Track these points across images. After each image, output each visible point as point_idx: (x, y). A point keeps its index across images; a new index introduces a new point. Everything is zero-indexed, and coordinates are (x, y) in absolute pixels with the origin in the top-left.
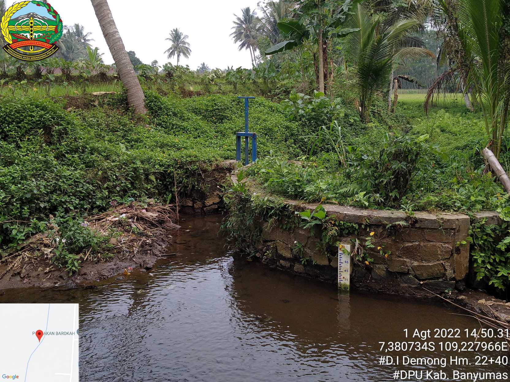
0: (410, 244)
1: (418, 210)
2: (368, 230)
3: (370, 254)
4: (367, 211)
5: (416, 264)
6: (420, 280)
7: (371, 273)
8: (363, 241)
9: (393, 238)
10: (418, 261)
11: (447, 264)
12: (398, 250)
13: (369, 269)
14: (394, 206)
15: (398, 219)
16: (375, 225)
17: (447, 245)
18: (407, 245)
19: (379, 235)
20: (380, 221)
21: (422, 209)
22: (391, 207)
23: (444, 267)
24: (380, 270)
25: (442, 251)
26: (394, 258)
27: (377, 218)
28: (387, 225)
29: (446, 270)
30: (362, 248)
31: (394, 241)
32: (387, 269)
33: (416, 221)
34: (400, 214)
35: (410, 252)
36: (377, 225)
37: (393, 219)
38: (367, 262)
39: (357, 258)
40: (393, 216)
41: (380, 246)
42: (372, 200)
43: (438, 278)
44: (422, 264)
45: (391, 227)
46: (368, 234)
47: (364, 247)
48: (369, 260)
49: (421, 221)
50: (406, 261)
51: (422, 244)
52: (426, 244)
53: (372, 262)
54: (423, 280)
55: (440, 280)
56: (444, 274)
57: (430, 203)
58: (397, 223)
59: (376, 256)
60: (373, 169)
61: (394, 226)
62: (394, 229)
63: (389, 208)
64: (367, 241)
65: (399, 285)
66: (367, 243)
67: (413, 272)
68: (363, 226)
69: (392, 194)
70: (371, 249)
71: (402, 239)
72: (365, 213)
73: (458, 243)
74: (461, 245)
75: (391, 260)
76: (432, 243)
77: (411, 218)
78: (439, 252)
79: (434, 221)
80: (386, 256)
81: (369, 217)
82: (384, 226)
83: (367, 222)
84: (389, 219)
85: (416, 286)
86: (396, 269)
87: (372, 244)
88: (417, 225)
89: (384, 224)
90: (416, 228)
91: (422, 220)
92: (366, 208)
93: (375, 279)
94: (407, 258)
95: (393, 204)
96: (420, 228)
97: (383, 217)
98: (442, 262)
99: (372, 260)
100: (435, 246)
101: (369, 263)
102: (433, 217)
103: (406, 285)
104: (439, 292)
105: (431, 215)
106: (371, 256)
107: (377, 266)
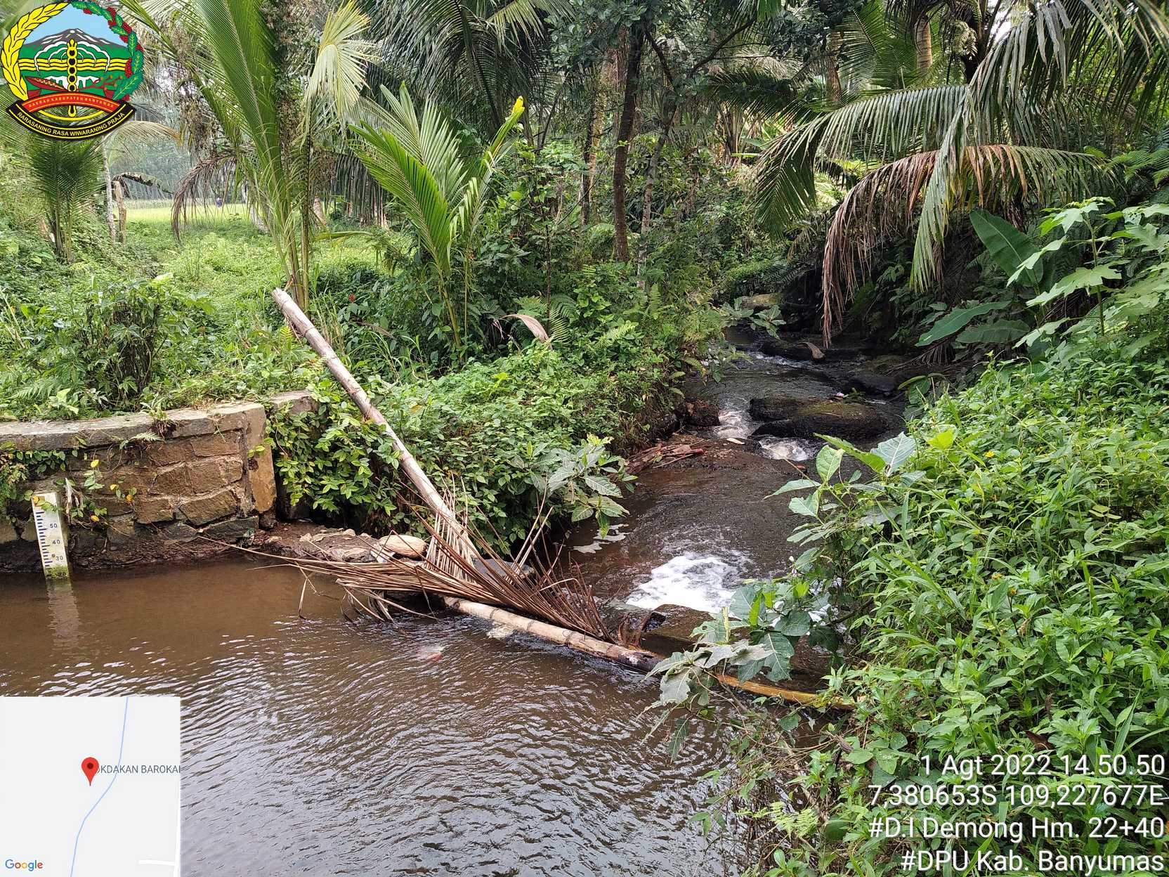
0: (169, 469)
1: (175, 407)
2: (86, 458)
3: (97, 502)
4: (78, 424)
5: (185, 500)
6: (197, 527)
7: (106, 536)
8: (78, 480)
9: (137, 464)
10: (189, 496)
11: (239, 491)
12: (149, 483)
13: (101, 529)
14: (131, 406)
15: (138, 429)
16: (98, 446)
17: (233, 459)
18: (164, 471)
19: (108, 463)
20: (106, 438)
21: (182, 404)
22: (125, 411)
23: (235, 496)
24: (123, 526)
25: (227, 471)
26: (144, 499)
27: (99, 432)
28: (120, 442)
29: (238, 500)
30: (79, 493)
31: (141, 470)
32: (135, 520)
33: (172, 427)
34: (142, 418)
35: (172, 484)
36: (102, 446)
37: (130, 429)
38: (95, 518)
39: (74, 514)
40: (128, 425)
41: (116, 483)
42: (84, 401)
43: (228, 517)
44: (197, 499)
45: (128, 444)
46: (87, 466)
47: (83, 490)
48: (97, 512)
49: (181, 426)
50: (167, 501)
51: (190, 465)
52: (197, 462)
53: (104, 515)
54: (203, 526)
55: (233, 519)
56: (238, 508)
57: (192, 392)
58: (138, 437)
59: (110, 503)
60: (78, 344)
61: (135, 444)
62: (135, 447)
63: (122, 412)
64: (86, 478)
65: (162, 545)
66: (87, 483)
67: (183, 517)
68: (75, 454)
69: (124, 386)
70: (99, 492)
71: (154, 464)
72: (74, 427)
73: (252, 451)
74: (257, 454)
75: (139, 504)
76: (207, 460)
77: (162, 423)
78: (222, 473)
79: (204, 422)
80: (129, 498)
81: (84, 435)
82: (115, 445)
83: (80, 444)
84: (123, 431)
85: (192, 539)
86: (150, 519)
87: (99, 482)
88: (176, 434)
89: (114, 443)
90: (175, 439)
91: (182, 424)
92: (75, 418)
93: (116, 545)
94: (168, 494)
95: (127, 403)
96: (181, 438)
97: (110, 430)
98: (229, 488)
99: (104, 511)
100: (212, 463)
101: (99, 517)
102: (200, 415)
103: (175, 541)
104: (234, 540)
105: (198, 412)
106: (100, 504)
107: (116, 520)
